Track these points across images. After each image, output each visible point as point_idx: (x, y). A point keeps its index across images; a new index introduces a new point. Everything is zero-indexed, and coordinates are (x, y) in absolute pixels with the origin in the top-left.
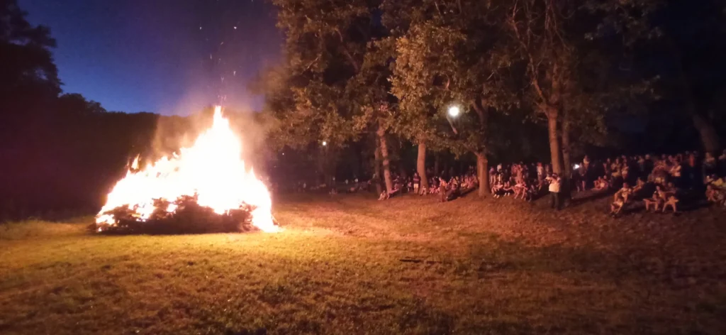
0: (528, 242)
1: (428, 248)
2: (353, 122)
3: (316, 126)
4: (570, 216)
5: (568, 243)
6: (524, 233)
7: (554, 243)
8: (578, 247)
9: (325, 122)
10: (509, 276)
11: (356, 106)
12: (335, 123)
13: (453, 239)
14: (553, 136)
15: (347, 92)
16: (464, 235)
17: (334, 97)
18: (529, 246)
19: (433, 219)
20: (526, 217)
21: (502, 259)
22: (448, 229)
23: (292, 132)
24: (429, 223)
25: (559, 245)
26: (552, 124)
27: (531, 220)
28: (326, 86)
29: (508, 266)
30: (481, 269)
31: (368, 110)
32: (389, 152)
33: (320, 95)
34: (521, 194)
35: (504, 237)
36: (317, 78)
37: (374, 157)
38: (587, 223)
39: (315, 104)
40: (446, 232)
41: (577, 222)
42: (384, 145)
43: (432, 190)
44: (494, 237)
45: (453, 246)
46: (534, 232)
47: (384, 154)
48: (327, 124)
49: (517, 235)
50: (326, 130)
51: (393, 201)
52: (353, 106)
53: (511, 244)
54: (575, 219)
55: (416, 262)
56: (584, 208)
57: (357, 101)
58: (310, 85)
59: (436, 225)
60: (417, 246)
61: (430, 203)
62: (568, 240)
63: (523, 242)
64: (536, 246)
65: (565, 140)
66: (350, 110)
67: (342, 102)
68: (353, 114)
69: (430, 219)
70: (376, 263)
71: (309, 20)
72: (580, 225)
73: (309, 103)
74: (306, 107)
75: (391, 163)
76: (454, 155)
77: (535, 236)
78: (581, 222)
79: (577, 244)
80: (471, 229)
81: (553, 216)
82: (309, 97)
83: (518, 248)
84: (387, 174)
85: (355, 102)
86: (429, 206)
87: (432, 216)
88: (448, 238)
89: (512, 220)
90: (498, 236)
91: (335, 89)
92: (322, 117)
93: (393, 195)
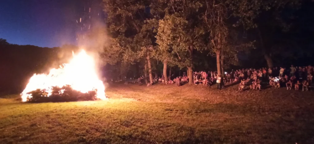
0: (211, 102)
1: (173, 105)
2: (137, 53)
3: (121, 54)
4: (224, 92)
5: (225, 102)
6: (208, 99)
7: (220, 102)
8: (229, 103)
9: (125, 53)
10: (207, 114)
11: (139, 47)
12: (130, 54)
13: (182, 101)
14: (218, 61)
15: (135, 40)
16: (185, 100)
17: (129, 42)
18: (211, 103)
19: (172, 94)
20: (208, 92)
21: (203, 108)
22: (179, 98)
23: (110, 57)
24: (170, 95)
25: (222, 103)
26: (218, 57)
27: (210, 94)
28: (126, 38)
29: (205, 111)
30: (196, 112)
31: (144, 49)
32: (152, 66)
33: (123, 41)
34: (205, 83)
35: (201, 100)
36: (122, 34)
37: (144, 68)
38: (230, 94)
39: (121, 45)
40: (178, 99)
41: (227, 94)
42: (149, 63)
43: (169, 82)
44: (197, 100)
45: (182, 104)
46: (212, 98)
47: (150, 67)
48: (126, 54)
49: (206, 99)
50: (126, 57)
51: (154, 86)
52: (137, 47)
53: (204, 103)
54: (227, 93)
55: (171, 110)
56: (229, 89)
57: (139, 44)
58: (118, 37)
59: (173, 96)
60: (169, 104)
61: (169, 87)
62: (225, 101)
63: (208, 102)
64: (214, 103)
65: (222, 62)
66: (136, 48)
67: (133, 45)
68: (137, 50)
69: (170, 94)
70: (156, 111)
71: (119, 9)
72: (228, 95)
73: (118, 45)
74: (117, 46)
75: (153, 71)
76: (180, 68)
77: (213, 100)
78: (229, 94)
79: (228, 102)
80: (188, 97)
81: (218, 92)
82: (118, 42)
83: (207, 104)
84: (150, 75)
85: (138, 45)
86: (169, 89)
87: (171, 93)
88: (180, 101)
89: (203, 94)
90: (199, 100)
91: (130, 39)
92: (124, 51)
93: (153, 84)
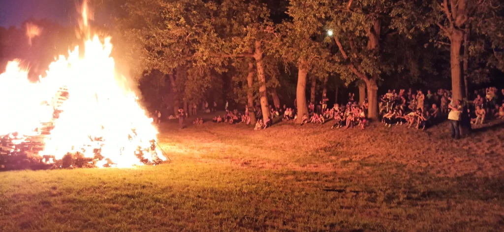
0: (439, 172)
1: (339, 178)
2: (233, 43)
3: (190, 46)
4: (472, 145)
5: (479, 172)
6: (430, 162)
7: (466, 172)
8: (493, 177)
9: (201, 43)
11: (236, 26)
12: (213, 45)
13: (358, 169)
14: (455, 60)
16: (367, 165)
18: (442, 175)
19: (325, 149)
20: (427, 147)
21: (422, 189)
22: (346, 159)
23: (160, 53)
24: (322, 153)
25: (472, 174)
26: (455, 49)
27: (433, 149)
29: (428, 194)
31: (251, 30)
33: (195, 12)
35: (409, 166)
37: (246, 82)
38: (492, 152)
39: (188, 21)
40: (345, 162)
41: (483, 151)
42: (260, 71)
44: (399, 167)
45: (362, 176)
46: (440, 162)
48: (204, 45)
49: (424, 165)
50: (202, 52)
51: (273, 130)
52: (232, 26)
53: (420, 174)
54: (481, 147)
56: (486, 137)
59: (331, 155)
60: (326, 176)
61: (314, 133)
62: (479, 169)
63: (432, 172)
64: (448, 175)
66: (228, 30)
68: (233, 35)
69: (321, 149)
72: (486, 154)
73: (182, 20)
74: (178, 25)
77: (444, 166)
78: (487, 152)
79: (490, 173)
80: (372, 159)
81: (455, 145)
82: (181, 14)
83: (431, 178)
84: (263, 101)
85: (233, 22)
86: (316, 136)
87: (322, 146)
88: (351, 167)
89: (414, 150)
90: (405, 166)
92: (196, 37)
93: (270, 124)
